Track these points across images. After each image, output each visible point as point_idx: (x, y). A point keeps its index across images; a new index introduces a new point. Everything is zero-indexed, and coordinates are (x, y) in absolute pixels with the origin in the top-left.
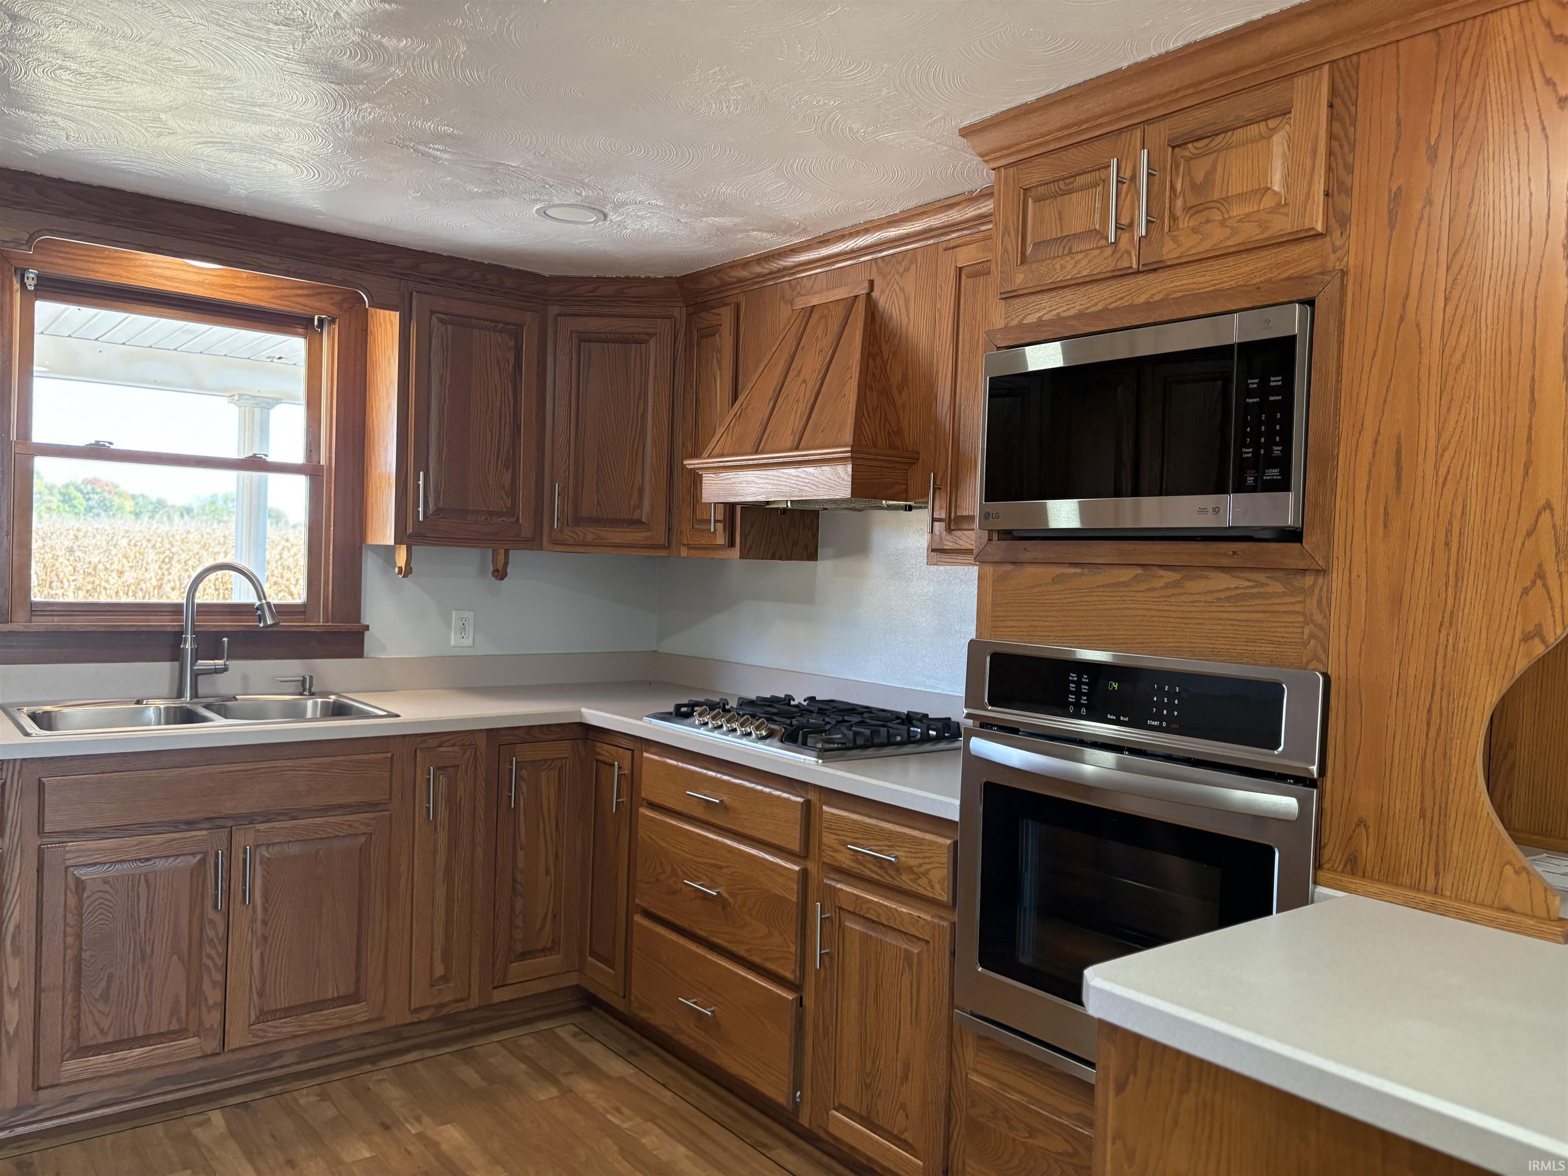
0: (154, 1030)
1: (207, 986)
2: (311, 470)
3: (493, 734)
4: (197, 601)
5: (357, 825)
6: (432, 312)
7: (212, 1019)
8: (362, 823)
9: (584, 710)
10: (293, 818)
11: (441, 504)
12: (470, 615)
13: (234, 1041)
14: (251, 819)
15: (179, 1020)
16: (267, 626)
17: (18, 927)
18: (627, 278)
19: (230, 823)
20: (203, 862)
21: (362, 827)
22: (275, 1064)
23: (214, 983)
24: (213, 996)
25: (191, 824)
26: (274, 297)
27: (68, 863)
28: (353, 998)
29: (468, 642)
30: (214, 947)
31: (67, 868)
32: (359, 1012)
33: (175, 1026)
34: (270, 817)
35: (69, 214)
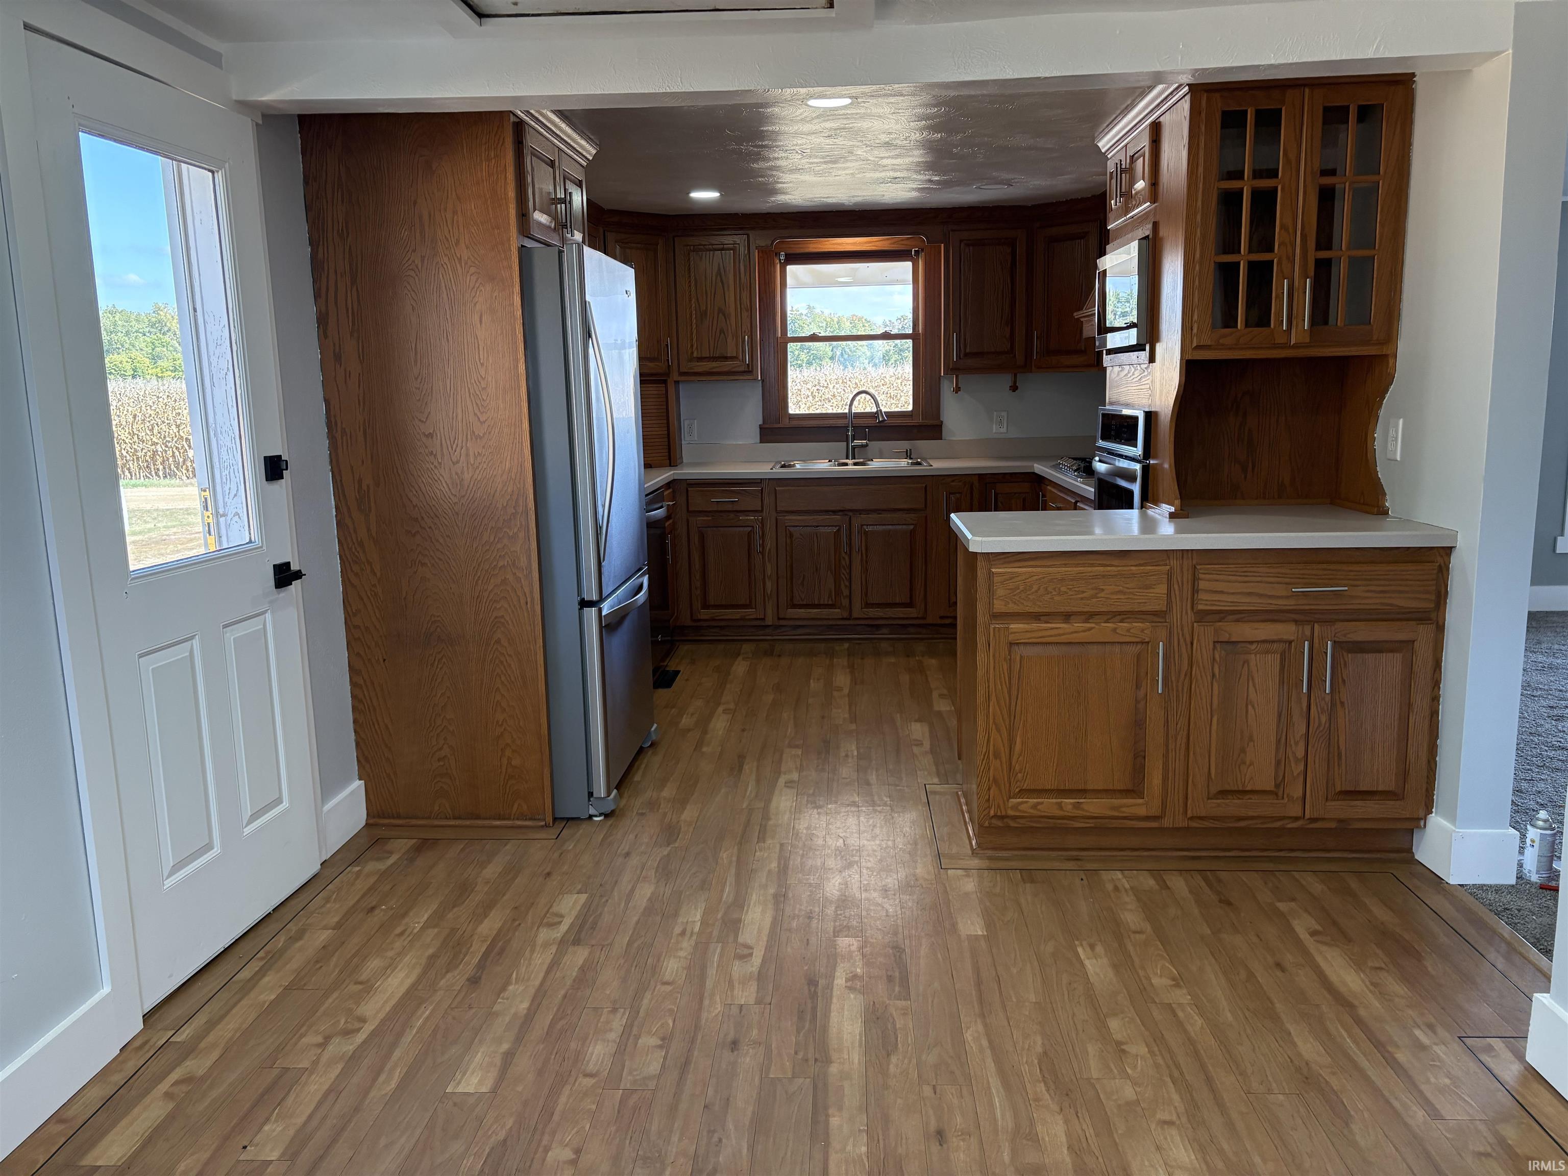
0: (822, 602)
1: (843, 586)
2: (913, 337)
3: (982, 477)
4: (853, 411)
5: (909, 519)
6: (961, 241)
7: (845, 602)
8: (911, 519)
9: (1035, 465)
10: (879, 514)
11: (968, 350)
12: (1004, 414)
13: (855, 615)
14: (859, 512)
15: (832, 600)
16: (880, 422)
17: (770, 550)
18: (1067, 200)
19: (851, 514)
20: (838, 530)
21: (912, 521)
22: (880, 632)
23: (846, 586)
24: (846, 592)
25: (835, 512)
26: (891, 244)
27: (787, 525)
28: (910, 605)
29: (1004, 430)
30: (845, 570)
31: (786, 527)
32: (912, 612)
33: (830, 602)
34: (868, 511)
35: (786, 228)
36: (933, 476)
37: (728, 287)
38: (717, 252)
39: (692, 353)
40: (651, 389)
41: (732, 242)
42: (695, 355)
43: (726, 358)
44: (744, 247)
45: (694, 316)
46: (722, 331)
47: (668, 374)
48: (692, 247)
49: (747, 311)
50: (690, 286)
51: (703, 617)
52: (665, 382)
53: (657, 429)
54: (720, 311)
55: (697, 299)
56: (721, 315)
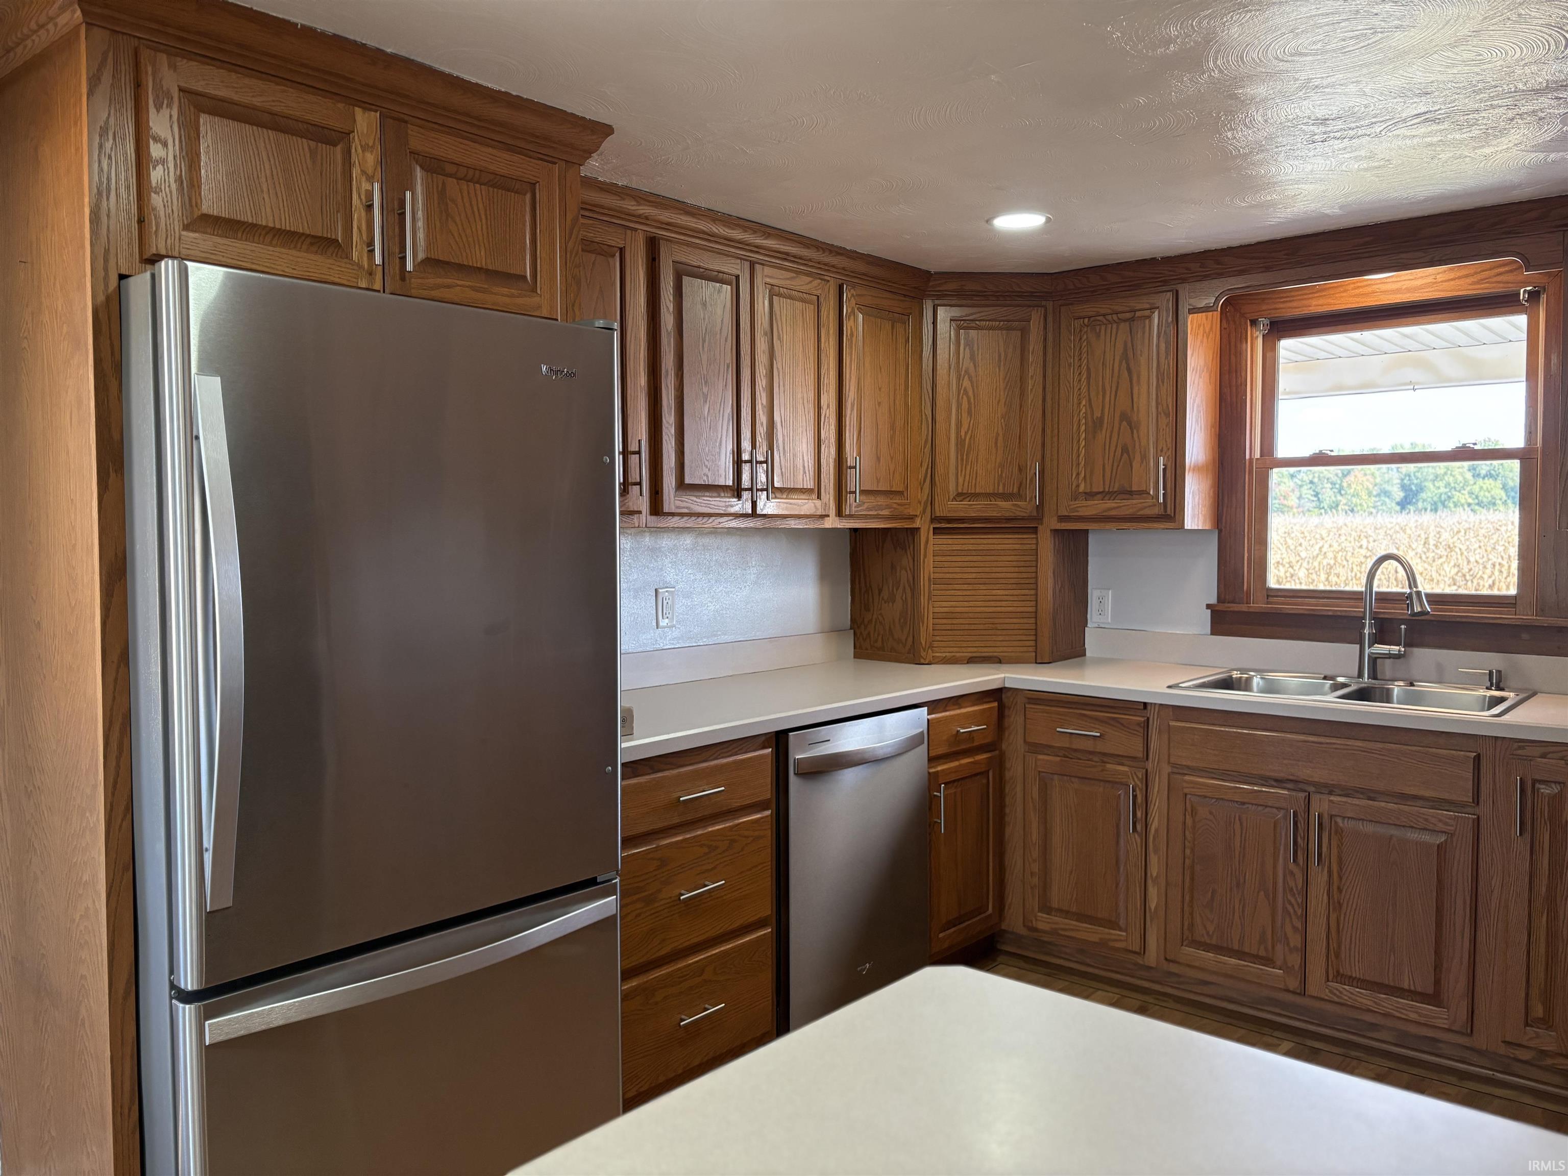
0: (1246, 949)
1: (1290, 930)
2: (1525, 454)
5: (1433, 820)
7: (1294, 959)
8: (1440, 821)
10: (1370, 799)
13: (1312, 990)
14: (1331, 789)
15: (1266, 949)
16: (1415, 614)
17: (1157, 831)
19: (1312, 789)
20: (1284, 817)
21: (1440, 825)
22: (1372, 1035)
23: (1295, 928)
24: (1295, 940)
25: (1279, 782)
27: (1186, 791)
28: (1435, 998)
30: (1294, 895)
31: (1186, 795)
32: (1439, 1016)
33: (1262, 952)
34: (1347, 792)
35: (1241, 273)
36: (1496, 738)
37: (1139, 377)
38: (1122, 325)
39: (1078, 486)
40: (1011, 541)
41: (1148, 306)
42: (1082, 489)
43: (1130, 493)
44: (1167, 311)
45: (1083, 428)
46: (1125, 450)
47: (1039, 519)
48: (1086, 320)
49: (1167, 415)
50: (1080, 380)
51: (1041, 926)
52: (1035, 530)
53: (1015, 604)
54: (1124, 417)
55: (1090, 400)
56: (1124, 423)
